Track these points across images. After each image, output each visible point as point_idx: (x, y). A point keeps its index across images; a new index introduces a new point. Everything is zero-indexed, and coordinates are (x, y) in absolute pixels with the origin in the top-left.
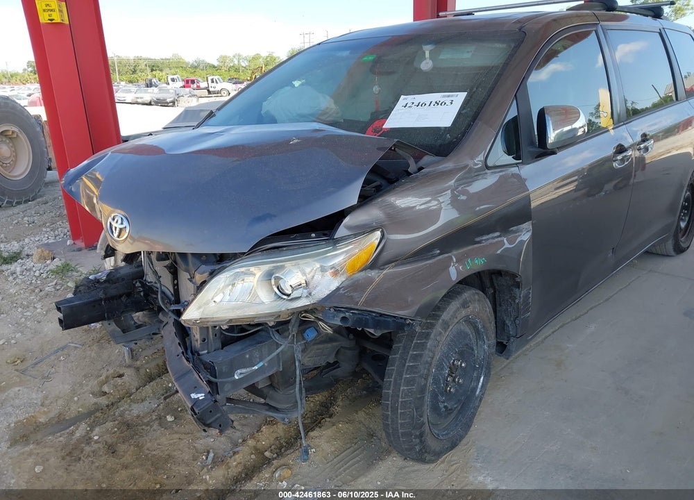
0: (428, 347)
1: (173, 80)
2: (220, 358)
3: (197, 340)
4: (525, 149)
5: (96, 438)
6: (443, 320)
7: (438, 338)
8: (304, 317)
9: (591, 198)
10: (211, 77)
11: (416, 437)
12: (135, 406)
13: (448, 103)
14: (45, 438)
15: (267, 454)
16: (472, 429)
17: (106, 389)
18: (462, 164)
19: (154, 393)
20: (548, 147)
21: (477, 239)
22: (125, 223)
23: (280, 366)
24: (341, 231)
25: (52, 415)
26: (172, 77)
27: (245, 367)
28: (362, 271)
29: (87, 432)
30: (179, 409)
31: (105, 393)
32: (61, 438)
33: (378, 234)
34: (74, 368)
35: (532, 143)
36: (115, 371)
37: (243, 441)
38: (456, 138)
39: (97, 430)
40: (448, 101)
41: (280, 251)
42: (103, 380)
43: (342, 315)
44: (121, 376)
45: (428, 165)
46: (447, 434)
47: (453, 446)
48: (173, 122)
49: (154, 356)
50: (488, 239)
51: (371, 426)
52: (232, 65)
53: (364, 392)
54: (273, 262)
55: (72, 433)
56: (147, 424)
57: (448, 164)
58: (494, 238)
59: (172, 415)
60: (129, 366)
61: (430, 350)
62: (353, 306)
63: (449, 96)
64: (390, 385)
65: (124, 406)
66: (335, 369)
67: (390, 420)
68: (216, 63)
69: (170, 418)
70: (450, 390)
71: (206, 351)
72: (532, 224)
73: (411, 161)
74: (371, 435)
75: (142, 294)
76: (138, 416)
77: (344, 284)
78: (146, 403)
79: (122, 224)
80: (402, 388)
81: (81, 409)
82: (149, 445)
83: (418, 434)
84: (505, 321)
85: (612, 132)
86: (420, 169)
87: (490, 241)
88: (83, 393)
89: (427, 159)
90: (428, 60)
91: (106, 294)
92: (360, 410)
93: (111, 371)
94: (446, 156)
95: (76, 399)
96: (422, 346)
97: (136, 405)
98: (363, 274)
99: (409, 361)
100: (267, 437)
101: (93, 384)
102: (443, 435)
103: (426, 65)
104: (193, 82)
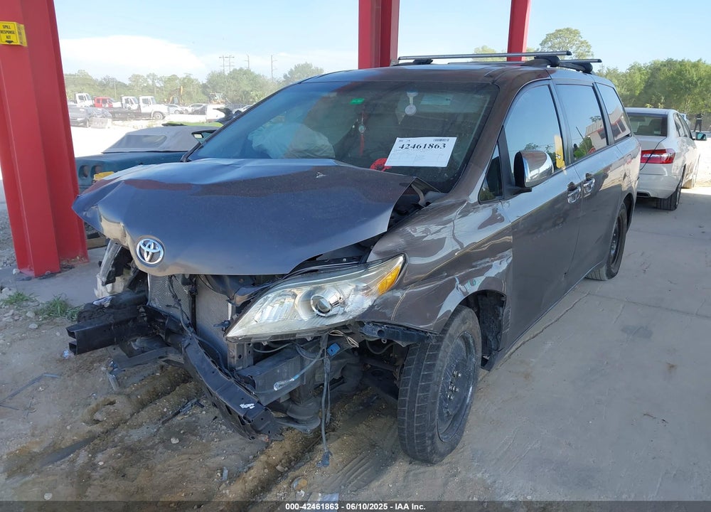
0: (440, 357)
1: (81, 98)
2: (258, 372)
3: (234, 357)
4: (506, 187)
5: (101, 463)
6: (450, 334)
7: (447, 350)
8: (333, 333)
9: (557, 227)
10: (126, 97)
11: (430, 438)
12: (132, 432)
13: (441, 146)
14: (44, 467)
15: (279, 468)
16: (465, 434)
17: (98, 416)
18: (461, 200)
19: (149, 418)
20: (526, 186)
21: (474, 264)
22: (159, 249)
23: (303, 380)
24: (372, 257)
25: (45, 444)
26: (80, 94)
27: (283, 380)
28: (390, 290)
29: (90, 459)
30: (182, 432)
31: (97, 422)
32: (64, 465)
33: (401, 259)
34: (57, 398)
35: (510, 183)
36: (105, 398)
37: (254, 457)
38: (453, 177)
39: (100, 456)
40: (441, 144)
41: (318, 274)
42: (93, 408)
43: (379, 329)
44: (112, 403)
45: (435, 199)
46: (447, 438)
47: (453, 448)
48: (114, 146)
49: (143, 383)
50: (480, 264)
51: (372, 438)
52: (145, 85)
53: (361, 407)
54: (315, 283)
55: (73, 461)
56: (152, 448)
57: (449, 200)
58: (485, 263)
59: (176, 438)
60: (119, 394)
61: (441, 361)
62: (386, 321)
63: (441, 140)
64: (407, 392)
65: (121, 432)
66: (339, 385)
67: (406, 424)
68: (127, 82)
69: (174, 441)
70: (450, 398)
71: (241, 368)
72: (513, 251)
73: (421, 195)
74: (373, 446)
75: (145, 319)
76: (139, 441)
77: (377, 302)
78: (144, 428)
79: (154, 248)
80: (418, 395)
81: (75, 438)
82: (159, 467)
83: (431, 435)
84: (487, 337)
85: (565, 172)
86: (428, 204)
87: (483, 265)
88: (74, 422)
89: (431, 194)
90: (412, 106)
91: (115, 319)
92: (361, 423)
93: (101, 399)
94: (448, 192)
95: (68, 427)
96: (434, 357)
97: (134, 431)
98: (390, 293)
99: (424, 370)
100: (277, 452)
101: (84, 413)
102: (445, 439)
103: (410, 110)
104: (105, 101)
